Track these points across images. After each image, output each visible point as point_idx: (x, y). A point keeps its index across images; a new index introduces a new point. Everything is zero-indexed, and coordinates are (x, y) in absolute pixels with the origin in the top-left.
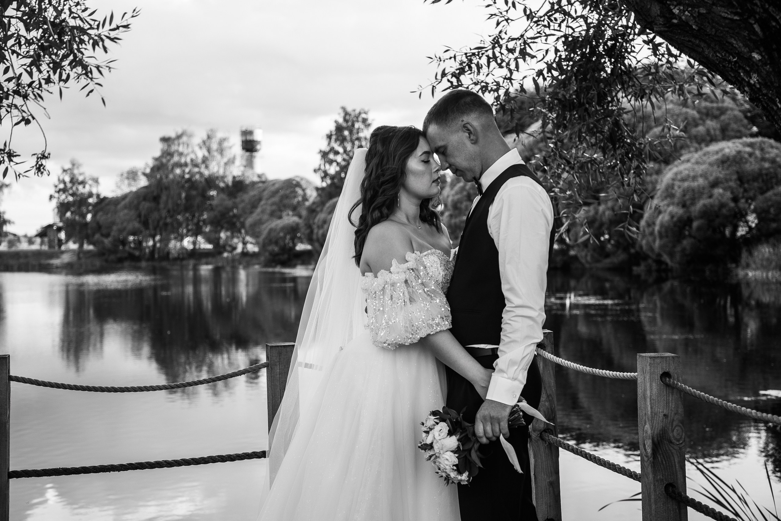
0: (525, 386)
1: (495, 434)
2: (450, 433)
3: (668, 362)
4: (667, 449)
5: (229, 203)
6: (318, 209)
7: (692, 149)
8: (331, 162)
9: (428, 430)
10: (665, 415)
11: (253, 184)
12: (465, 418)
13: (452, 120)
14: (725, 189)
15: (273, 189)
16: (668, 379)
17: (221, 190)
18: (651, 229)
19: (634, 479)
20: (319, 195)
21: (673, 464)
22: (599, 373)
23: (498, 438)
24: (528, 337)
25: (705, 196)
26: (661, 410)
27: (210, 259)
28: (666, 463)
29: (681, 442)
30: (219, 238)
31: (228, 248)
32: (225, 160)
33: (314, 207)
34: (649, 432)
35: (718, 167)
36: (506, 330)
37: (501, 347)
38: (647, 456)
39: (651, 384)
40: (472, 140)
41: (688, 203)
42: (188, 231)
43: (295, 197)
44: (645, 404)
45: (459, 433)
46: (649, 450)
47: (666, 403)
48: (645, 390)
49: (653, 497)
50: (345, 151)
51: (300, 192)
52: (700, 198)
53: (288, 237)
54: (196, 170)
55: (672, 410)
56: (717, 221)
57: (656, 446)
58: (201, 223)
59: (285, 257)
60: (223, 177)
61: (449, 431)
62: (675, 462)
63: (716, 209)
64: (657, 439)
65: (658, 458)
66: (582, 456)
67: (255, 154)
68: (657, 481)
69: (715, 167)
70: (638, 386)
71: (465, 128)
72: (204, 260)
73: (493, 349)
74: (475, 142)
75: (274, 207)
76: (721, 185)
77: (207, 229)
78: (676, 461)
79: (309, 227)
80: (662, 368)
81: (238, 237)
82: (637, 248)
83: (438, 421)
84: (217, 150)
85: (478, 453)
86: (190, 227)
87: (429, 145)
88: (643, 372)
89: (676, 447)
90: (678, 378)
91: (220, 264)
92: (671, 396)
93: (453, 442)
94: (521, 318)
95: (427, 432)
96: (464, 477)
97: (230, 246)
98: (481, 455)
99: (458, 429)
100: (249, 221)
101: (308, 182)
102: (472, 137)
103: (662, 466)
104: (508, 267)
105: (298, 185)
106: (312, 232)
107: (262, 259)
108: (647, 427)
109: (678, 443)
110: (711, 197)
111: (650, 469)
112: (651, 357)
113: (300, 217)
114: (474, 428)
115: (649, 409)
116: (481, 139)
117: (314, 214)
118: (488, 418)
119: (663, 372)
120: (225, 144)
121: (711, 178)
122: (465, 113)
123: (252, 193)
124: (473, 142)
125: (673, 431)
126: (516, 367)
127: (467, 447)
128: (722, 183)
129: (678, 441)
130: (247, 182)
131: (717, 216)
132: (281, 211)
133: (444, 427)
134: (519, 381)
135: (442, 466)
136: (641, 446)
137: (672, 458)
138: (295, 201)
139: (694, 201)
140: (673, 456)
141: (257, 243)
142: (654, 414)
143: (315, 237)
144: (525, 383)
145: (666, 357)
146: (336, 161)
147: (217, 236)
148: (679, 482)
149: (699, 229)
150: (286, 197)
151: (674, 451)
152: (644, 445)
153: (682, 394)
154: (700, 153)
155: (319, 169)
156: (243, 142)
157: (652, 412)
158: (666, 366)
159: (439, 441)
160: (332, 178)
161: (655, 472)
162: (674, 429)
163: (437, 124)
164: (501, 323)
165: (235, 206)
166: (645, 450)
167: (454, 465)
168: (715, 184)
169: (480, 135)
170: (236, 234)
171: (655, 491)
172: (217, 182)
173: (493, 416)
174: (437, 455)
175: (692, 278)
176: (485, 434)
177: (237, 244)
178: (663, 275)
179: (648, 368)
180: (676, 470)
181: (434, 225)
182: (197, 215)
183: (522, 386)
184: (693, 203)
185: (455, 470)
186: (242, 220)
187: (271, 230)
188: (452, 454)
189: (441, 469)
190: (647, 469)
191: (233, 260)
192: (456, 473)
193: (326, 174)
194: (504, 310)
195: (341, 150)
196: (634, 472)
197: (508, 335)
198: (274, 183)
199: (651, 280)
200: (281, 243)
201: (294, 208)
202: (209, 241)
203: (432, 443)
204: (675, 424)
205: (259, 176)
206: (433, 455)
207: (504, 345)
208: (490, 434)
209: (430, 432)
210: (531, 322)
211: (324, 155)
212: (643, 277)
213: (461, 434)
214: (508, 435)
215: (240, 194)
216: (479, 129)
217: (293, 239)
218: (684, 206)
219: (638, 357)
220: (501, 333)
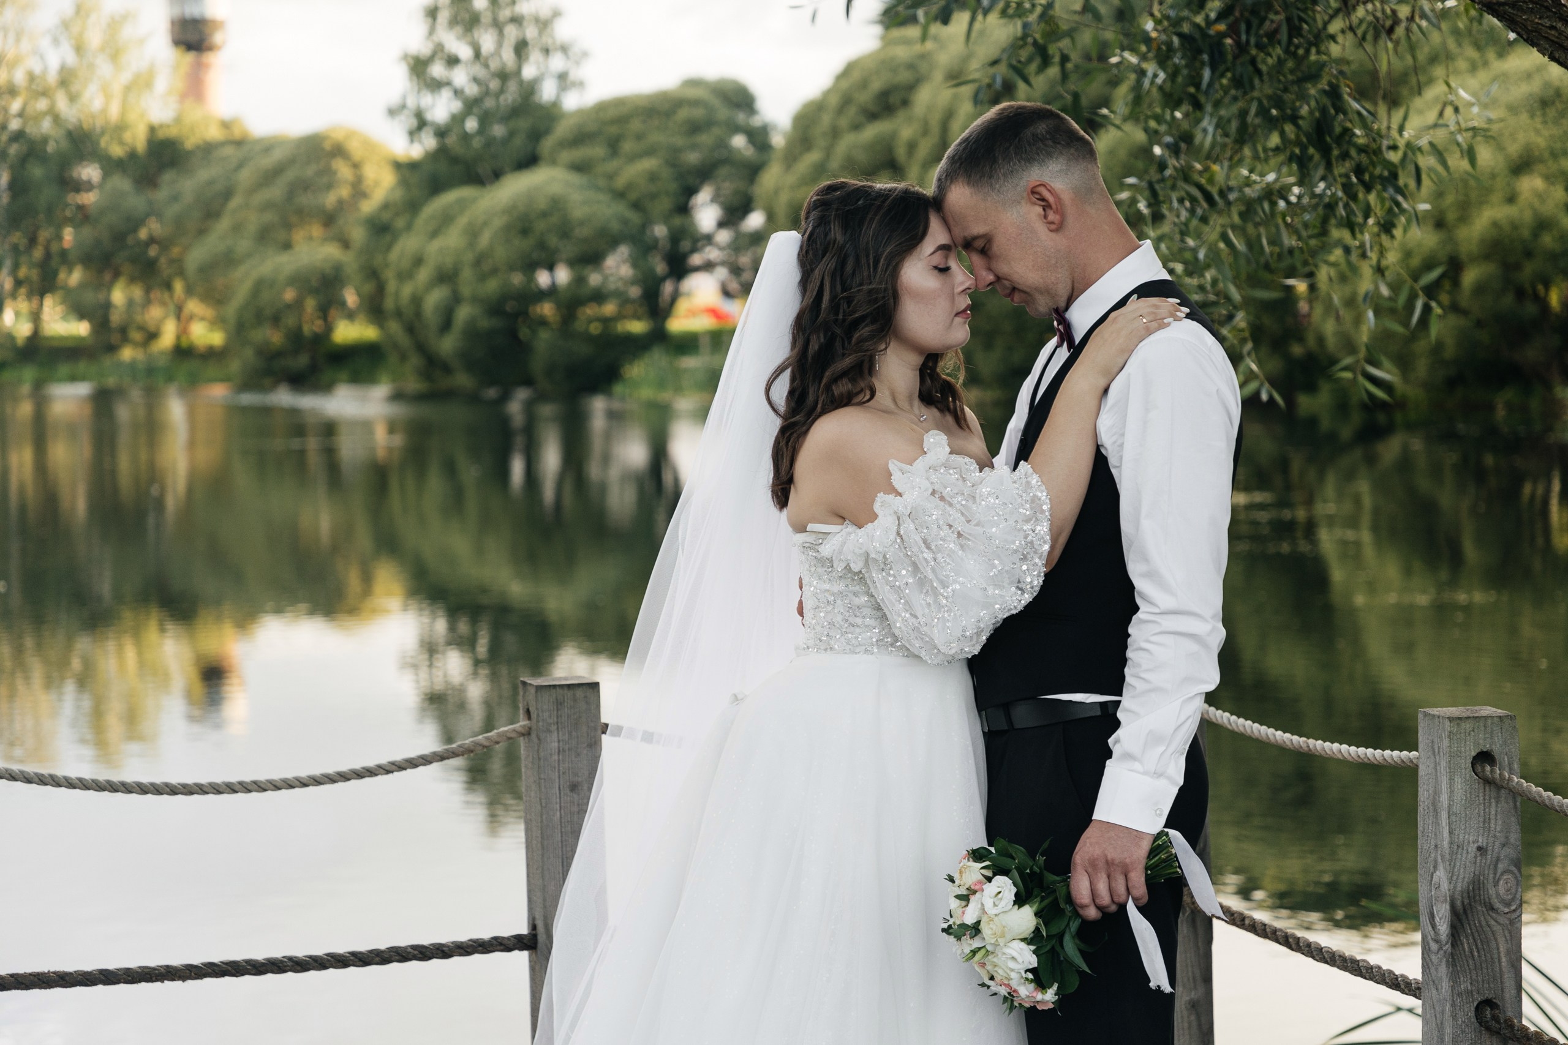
0: (1181, 790)
1: (1116, 899)
2: (1020, 901)
3: (1489, 730)
4: (1484, 923)
5: (136, 202)
6: (400, 223)
7: (1462, 64)
8: (436, 85)
9: (965, 893)
10: (1479, 849)
11: (208, 149)
12: (1049, 867)
13: (1004, 175)
14: (1548, 178)
15: (267, 162)
16: (1488, 768)
17: (111, 166)
18: (1347, 290)
19: (1403, 992)
20: (404, 182)
21: (1496, 956)
22: (1324, 749)
23: (1123, 908)
24: (1188, 680)
25: (1496, 197)
26: (1472, 838)
27: (82, 366)
28: (1479, 956)
29: (1513, 908)
30: (107, 306)
31: (136, 336)
32: (125, 77)
33: (386, 216)
34: (1445, 886)
35: (1532, 116)
36: (1139, 665)
37: (1128, 701)
38: (1437, 941)
39: (1451, 780)
40: (1052, 223)
41: (1451, 216)
42: (18, 283)
43: (330, 186)
44: (1437, 823)
45: (1038, 899)
46: (1444, 928)
47: (1484, 822)
48: (1437, 793)
49: (1448, 1030)
50: (477, 55)
51: (344, 171)
52: (1482, 202)
53: (310, 304)
54: (42, 104)
55: (1495, 836)
56: (1529, 269)
57: (1459, 918)
58: (54, 262)
59: (302, 361)
60: (120, 128)
61: (1016, 895)
62: (1499, 953)
63: (1526, 233)
64: (1463, 903)
65: (1462, 944)
66: (1277, 941)
67: (211, 58)
68: (1460, 994)
69: (1524, 117)
70: (1420, 782)
71: (1038, 195)
72: (64, 369)
73: (1103, 705)
74: (1058, 228)
75: (269, 217)
76: (1540, 167)
77: (75, 277)
78: (1501, 949)
79: (373, 274)
80: (1476, 744)
81: (164, 304)
82: (1311, 341)
83: (989, 873)
84: (102, 49)
85: (1077, 941)
86: (23, 272)
87: (950, 230)
88: (1434, 752)
89: (1503, 920)
90: (1510, 764)
91: (111, 381)
92: (1494, 804)
93: (1026, 918)
94: (1172, 636)
95: (965, 898)
96: (1048, 997)
97: (141, 328)
98: (1083, 946)
99: (1036, 891)
100: (196, 255)
101: (369, 145)
102: (1052, 216)
103: (1471, 962)
104: (1146, 524)
105: (339, 151)
106: (381, 289)
107: (235, 366)
108: (1441, 875)
109: (1506, 910)
110: (1511, 199)
111: (1443, 970)
112: (1451, 719)
113: (345, 244)
114: (1068, 886)
115: (1446, 834)
116: (1070, 220)
117: (388, 238)
118: (1101, 864)
119: (1478, 751)
120: (127, 32)
121: (1514, 149)
122: (1034, 160)
123: (203, 174)
124: (1053, 227)
125: (1496, 884)
126: (1162, 749)
127: (1054, 930)
128: (1541, 161)
129: (1508, 904)
130: (189, 144)
131: (1529, 254)
132: (288, 226)
133: (1004, 886)
134: (1169, 778)
135: (1000, 972)
136: (1424, 919)
137: (1493, 944)
138: (330, 200)
139: (1465, 210)
140: (1496, 939)
141: (218, 322)
142: (1456, 847)
143: (389, 304)
144: (1181, 782)
145: (1486, 718)
146: (448, 83)
147: (101, 297)
148: (1507, 996)
149: (1480, 289)
150: (304, 186)
151: (1497, 928)
152: (1432, 917)
153: (1519, 799)
154: (1483, 76)
155: (403, 106)
156: (173, 23)
157: (1451, 843)
158: (1485, 739)
159: (996, 919)
160: (441, 133)
161: (1454, 977)
162: (1499, 879)
163: (968, 183)
164: (1126, 647)
165: (153, 211)
166: (1434, 926)
167: (1026, 971)
168: (1522, 166)
169: (1070, 211)
170: (156, 294)
171: (1454, 1017)
172: (103, 143)
173: (1113, 860)
174: (989, 948)
175: (1461, 427)
176: (1094, 900)
177: (161, 321)
178: (1381, 418)
179: (1446, 742)
180: (1501, 969)
181: (949, 410)
182: (44, 235)
183: (1175, 791)
184: (1464, 218)
185: (1032, 981)
186: (175, 251)
187: (260, 285)
188: (1023, 945)
189: (998, 978)
190: (1437, 970)
191: (151, 371)
192: (1032, 986)
193: (421, 123)
194: (1134, 617)
195: (464, 52)
196: (1402, 976)
197: (1143, 675)
198: (268, 145)
199: (1346, 433)
200: (290, 321)
201: (329, 219)
202: (81, 313)
203: (978, 922)
204: (1501, 867)
205: (226, 125)
206: (980, 949)
207: (1133, 697)
208: (1105, 899)
209: (972, 898)
210: (1193, 647)
211: (418, 67)
212: (1326, 424)
213: (1043, 899)
214: (1145, 899)
215: (167, 177)
216: (1066, 197)
217: (324, 311)
218: (1439, 223)
219: (1420, 716)
220: (1126, 670)
